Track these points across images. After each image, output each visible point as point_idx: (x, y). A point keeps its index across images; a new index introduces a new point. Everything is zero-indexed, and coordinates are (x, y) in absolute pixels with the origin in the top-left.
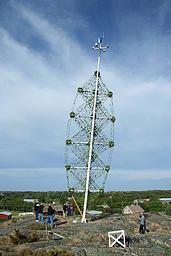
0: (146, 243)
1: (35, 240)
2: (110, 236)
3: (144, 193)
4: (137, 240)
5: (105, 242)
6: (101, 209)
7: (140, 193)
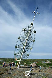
0: (37, 75)
1: (2, 74)
2: (26, 73)
3: (37, 60)
4: (34, 74)
5: (24, 74)
6: (24, 64)
7: (36, 60)
